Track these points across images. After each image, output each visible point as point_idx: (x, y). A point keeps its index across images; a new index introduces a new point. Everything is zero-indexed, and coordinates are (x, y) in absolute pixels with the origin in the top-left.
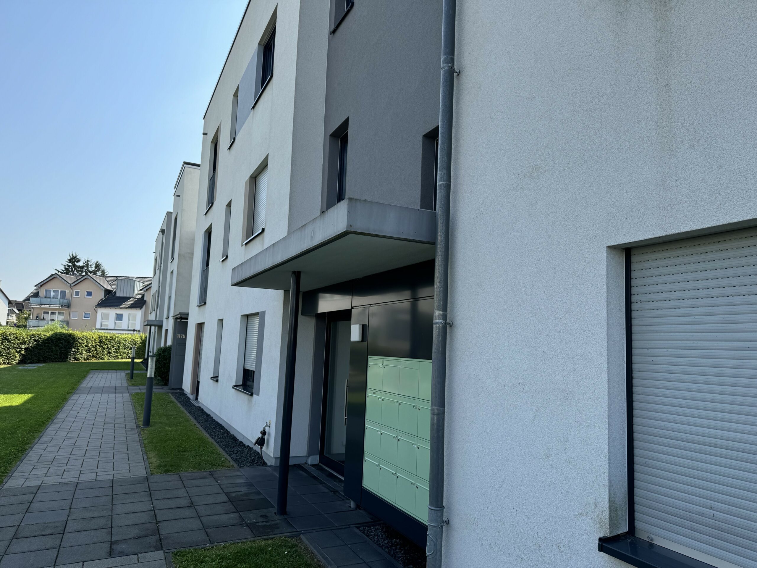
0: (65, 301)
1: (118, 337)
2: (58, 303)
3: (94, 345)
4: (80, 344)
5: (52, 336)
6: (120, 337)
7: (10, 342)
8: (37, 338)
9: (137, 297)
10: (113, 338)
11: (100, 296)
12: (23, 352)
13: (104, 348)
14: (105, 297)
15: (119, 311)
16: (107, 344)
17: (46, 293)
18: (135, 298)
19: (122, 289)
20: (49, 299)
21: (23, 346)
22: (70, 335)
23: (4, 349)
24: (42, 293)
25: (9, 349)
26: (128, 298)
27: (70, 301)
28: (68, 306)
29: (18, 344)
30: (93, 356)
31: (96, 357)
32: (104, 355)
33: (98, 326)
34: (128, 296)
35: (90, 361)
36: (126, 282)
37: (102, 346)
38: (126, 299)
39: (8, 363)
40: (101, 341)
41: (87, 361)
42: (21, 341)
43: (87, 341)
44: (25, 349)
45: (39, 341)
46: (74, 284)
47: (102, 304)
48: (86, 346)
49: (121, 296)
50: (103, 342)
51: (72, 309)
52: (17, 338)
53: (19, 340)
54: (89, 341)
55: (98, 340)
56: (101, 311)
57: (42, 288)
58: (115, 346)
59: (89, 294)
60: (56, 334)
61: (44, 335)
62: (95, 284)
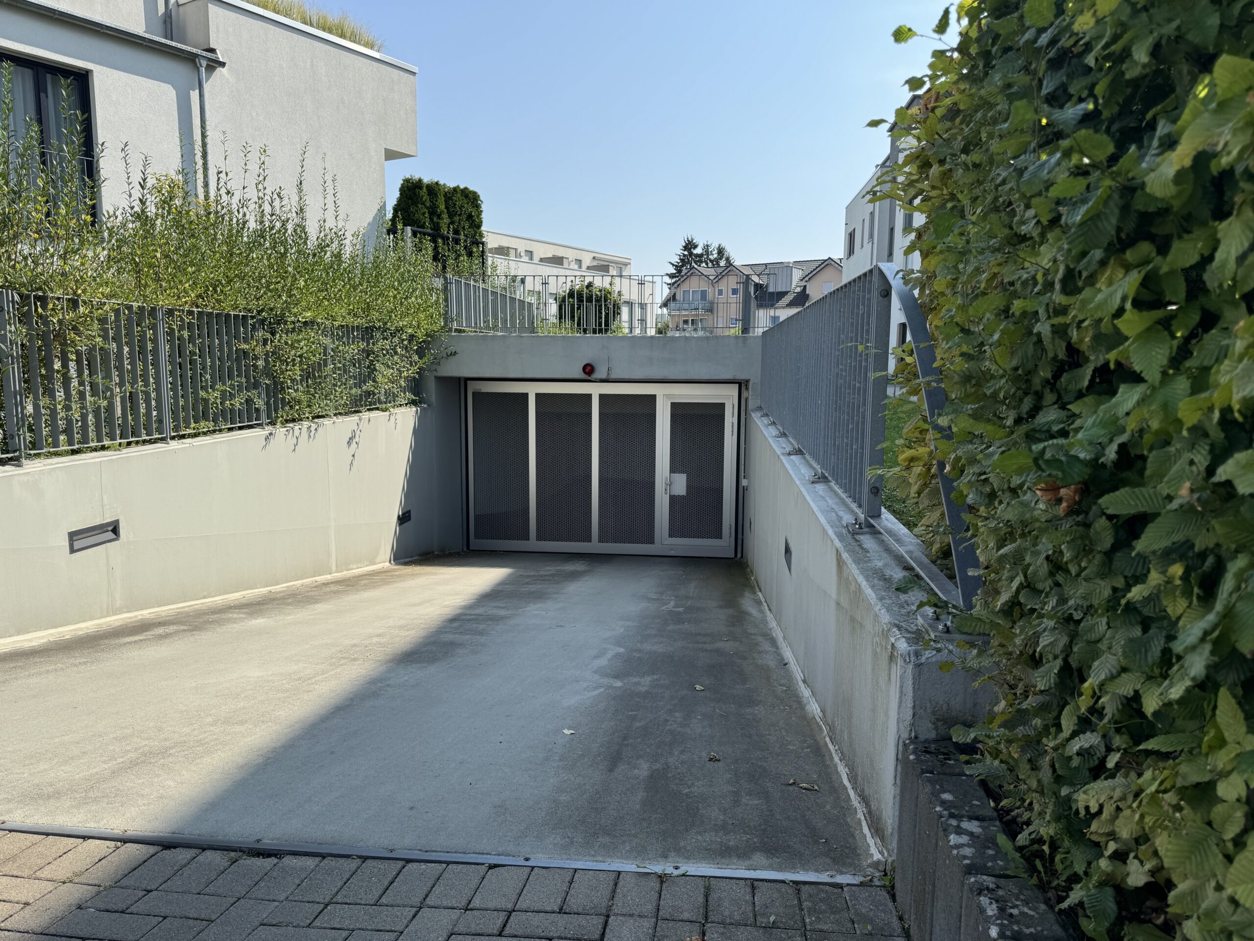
0: (707, 304)
9: (797, 291)
14: (754, 294)
15: (774, 313)
17: (684, 295)
18: (794, 293)
20: (687, 303)
24: (679, 296)
26: (785, 293)
27: (712, 303)
28: (711, 310)
34: (784, 290)
36: (780, 270)
38: (782, 294)
46: (716, 280)
49: (775, 290)
51: (716, 314)
57: (679, 288)
59: (735, 291)
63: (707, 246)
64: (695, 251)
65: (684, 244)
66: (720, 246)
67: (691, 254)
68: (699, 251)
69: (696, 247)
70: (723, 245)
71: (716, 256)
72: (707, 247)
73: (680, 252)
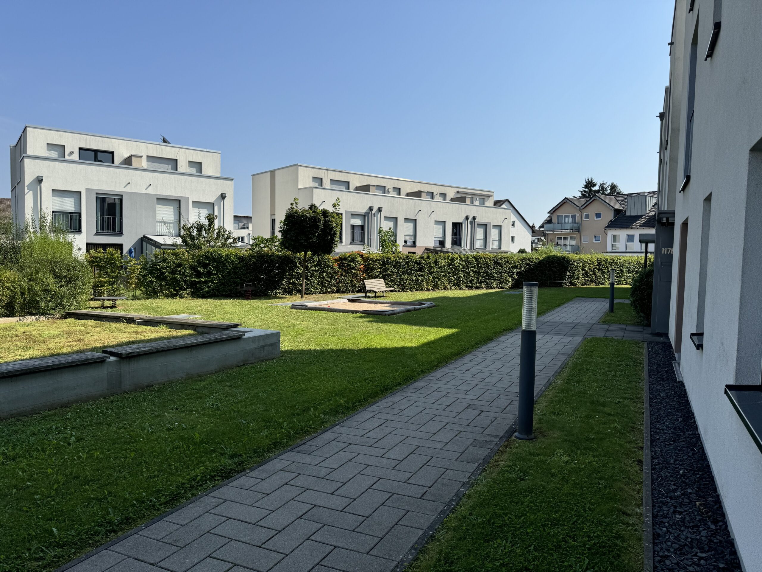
0: (576, 225)
1: (620, 259)
2: (569, 228)
3: (592, 268)
4: (575, 267)
5: (543, 260)
6: (623, 258)
7: (501, 266)
8: (528, 262)
9: (650, 214)
10: (614, 261)
11: (609, 216)
12: (515, 276)
13: (604, 272)
14: (614, 217)
15: (630, 232)
16: (607, 267)
17: (558, 219)
18: (648, 216)
19: (633, 207)
20: (560, 225)
21: (515, 271)
22: (564, 258)
23: (496, 273)
24: (555, 220)
25: (501, 273)
26: (641, 216)
27: (580, 224)
28: (579, 230)
29: (509, 269)
30: (592, 281)
31: (595, 282)
32: (605, 280)
33: (609, 249)
34: (639, 214)
35: (588, 286)
36: (637, 198)
37: (602, 270)
38: (638, 218)
39: (502, 288)
40: (599, 264)
41: (585, 286)
42: (513, 265)
43: (583, 265)
44: (518, 273)
45: (531, 265)
46: (583, 207)
47: (612, 225)
48: (583, 270)
49: (632, 214)
50: (603, 265)
51: (583, 233)
52: (508, 262)
53: (510, 264)
54: (586, 264)
55: (596, 263)
56: (611, 233)
57: (554, 214)
58: (617, 269)
59: (599, 215)
60: (548, 257)
61: (536, 259)
62: (603, 204)
63: (603, 184)
64: (594, 189)
65: (585, 184)
66: (612, 184)
67: (590, 190)
68: (596, 188)
69: (594, 185)
70: (615, 183)
71: (609, 191)
72: (602, 186)
73: (581, 189)
